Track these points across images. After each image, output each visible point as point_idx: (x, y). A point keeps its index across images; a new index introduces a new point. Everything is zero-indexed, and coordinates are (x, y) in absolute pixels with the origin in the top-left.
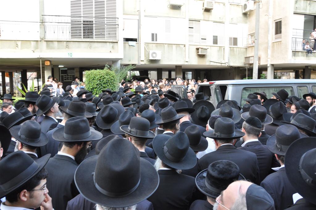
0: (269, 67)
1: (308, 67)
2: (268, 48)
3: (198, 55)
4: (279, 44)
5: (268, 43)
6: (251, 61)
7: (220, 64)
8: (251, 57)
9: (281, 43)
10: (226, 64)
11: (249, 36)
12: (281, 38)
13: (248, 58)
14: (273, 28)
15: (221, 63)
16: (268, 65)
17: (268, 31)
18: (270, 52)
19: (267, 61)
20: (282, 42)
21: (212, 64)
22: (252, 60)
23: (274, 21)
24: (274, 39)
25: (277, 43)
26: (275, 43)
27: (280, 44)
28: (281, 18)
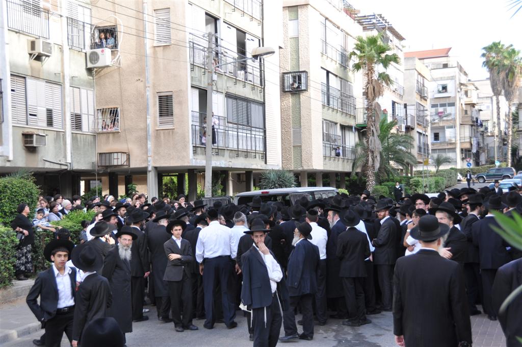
0: (150, 171)
1: (194, 171)
2: (147, 139)
3: (26, 147)
4: (169, 133)
5: (146, 129)
6: (115, 160)
7: (57, 167)
8: (116, 154)
9: (173, 132)
10: (67, 165)
11: (98, 113)
12: (172, 122)
13: (108, 155)
14: (155, 105)
15: (61, 164)
16: (150, 169)
17: (146, 109)
18: (150, 145)
19: (147, 161)
20: (175, 130)
21: (48, 166)
22: (118, 159)
23: (156, 93)
24: (158, 124)
25: (166, 131)
26: (162, 132)
27: (171, 133)
28: (172, 91)
